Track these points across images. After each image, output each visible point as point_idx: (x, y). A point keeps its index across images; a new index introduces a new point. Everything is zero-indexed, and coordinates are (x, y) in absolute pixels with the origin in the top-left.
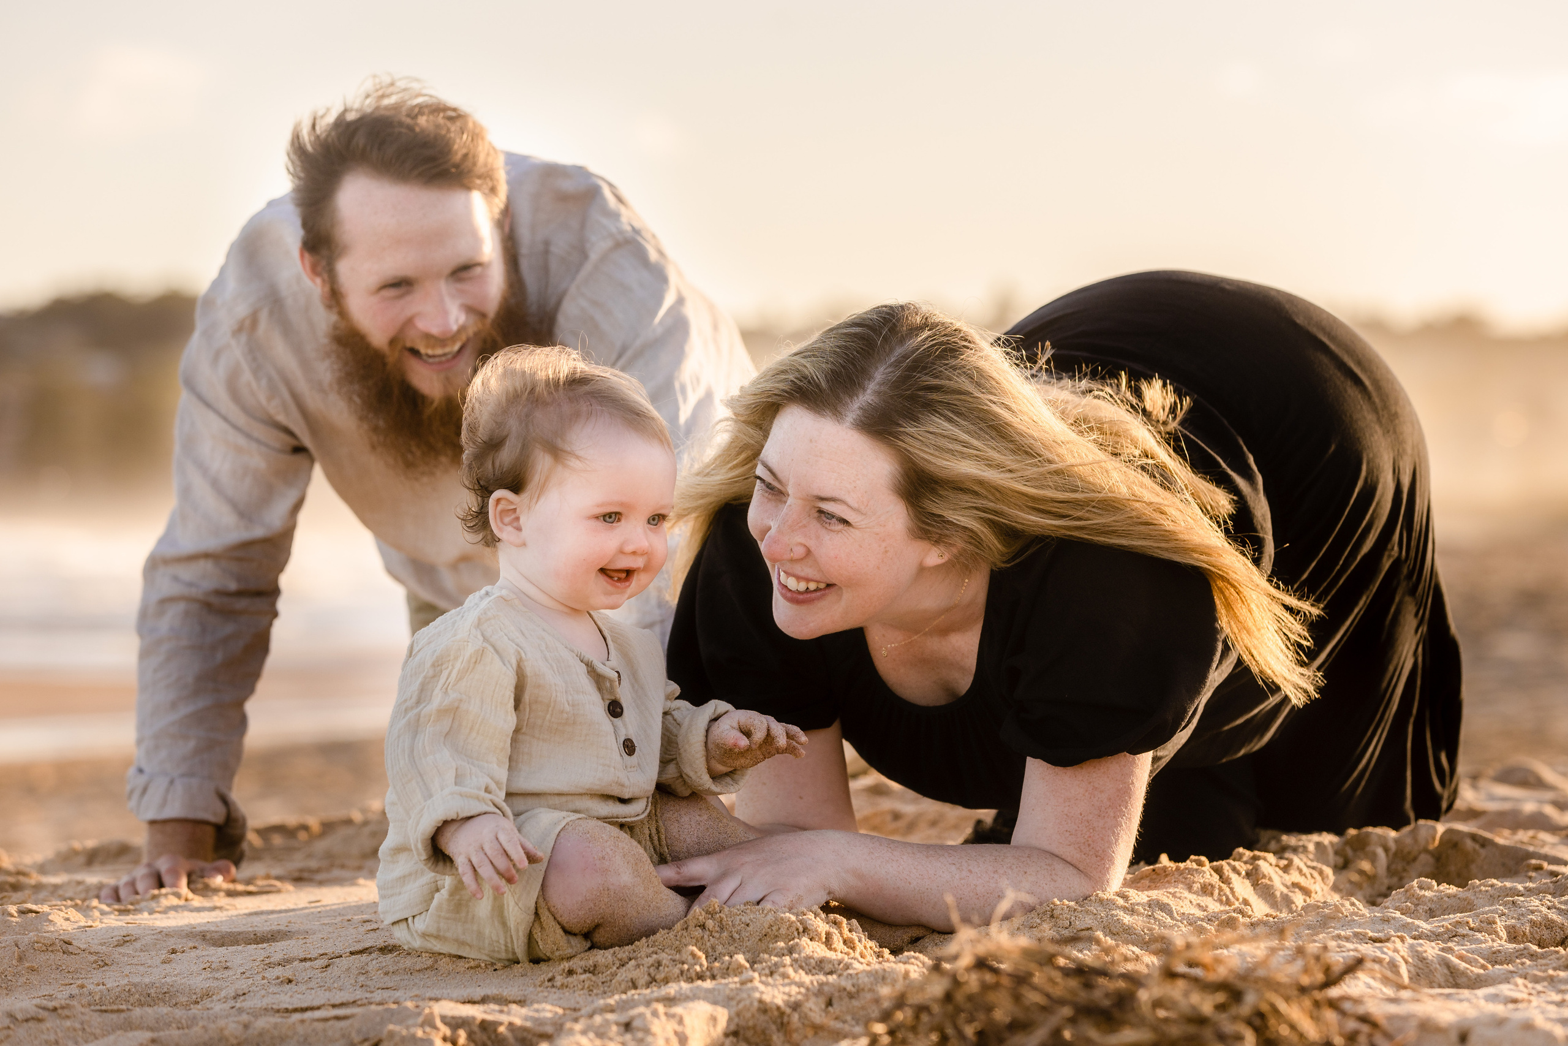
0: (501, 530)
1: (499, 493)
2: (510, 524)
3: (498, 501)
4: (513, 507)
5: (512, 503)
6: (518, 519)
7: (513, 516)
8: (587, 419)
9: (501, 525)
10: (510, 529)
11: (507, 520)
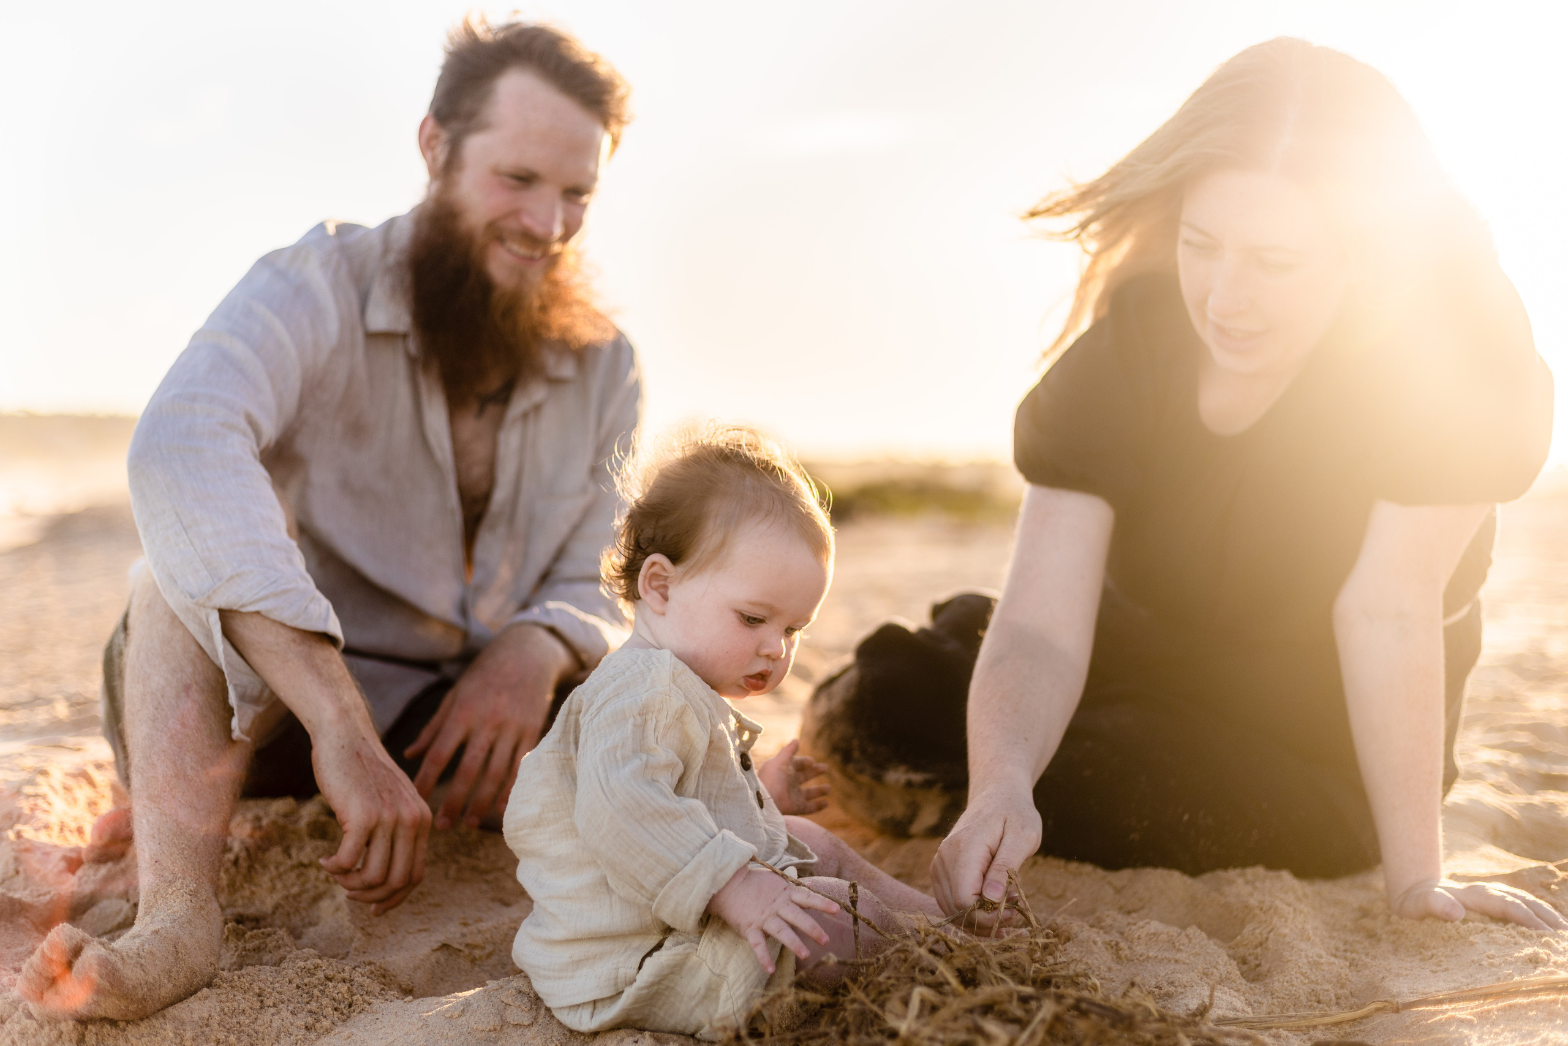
0: (646, 592)
1: (656, 557)
2: (656, 589)
3: (653, 564)
4: (666, 574)
5: (664, 569)
6: (666, 587)
7: (662, 583)
8: (766, 516)
9: (647, 587)
10: (656, 594)
11: (655, 583)
